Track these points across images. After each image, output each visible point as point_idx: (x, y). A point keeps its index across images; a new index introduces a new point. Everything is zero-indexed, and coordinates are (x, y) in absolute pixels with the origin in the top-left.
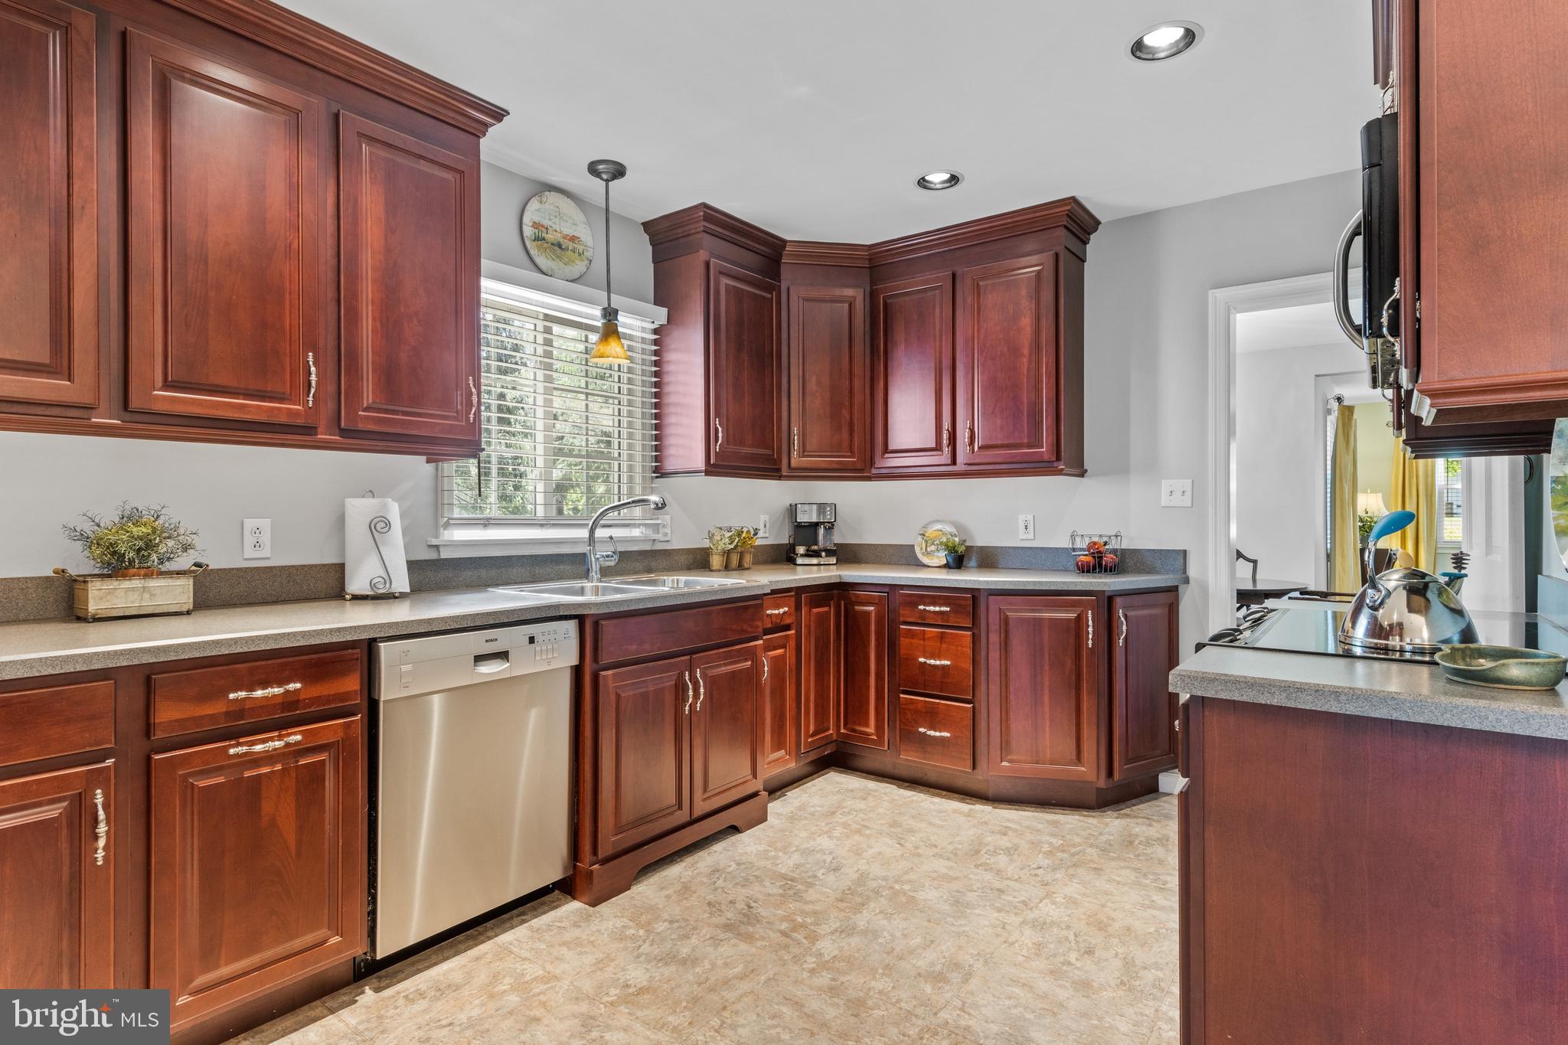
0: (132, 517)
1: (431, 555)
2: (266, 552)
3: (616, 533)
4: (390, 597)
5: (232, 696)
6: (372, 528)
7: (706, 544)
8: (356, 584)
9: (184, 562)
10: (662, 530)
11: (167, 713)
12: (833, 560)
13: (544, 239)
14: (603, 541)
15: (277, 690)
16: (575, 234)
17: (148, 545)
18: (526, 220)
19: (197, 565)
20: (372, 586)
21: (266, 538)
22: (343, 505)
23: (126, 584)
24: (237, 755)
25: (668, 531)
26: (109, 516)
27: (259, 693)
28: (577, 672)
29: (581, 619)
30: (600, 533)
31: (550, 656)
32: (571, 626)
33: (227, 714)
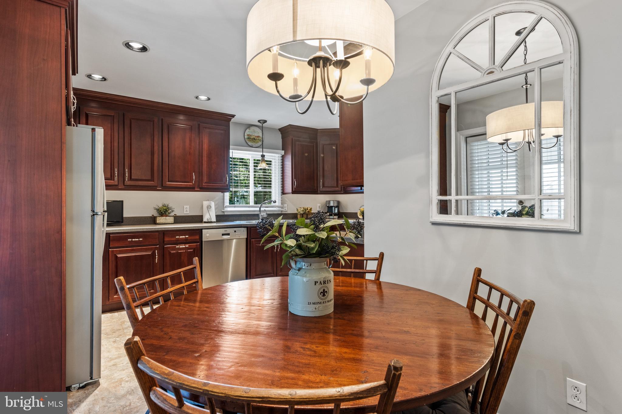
0: (164, 206)
1: (223, 214)
2: (188, 213)
3: (266, 209)
4: (211, 222)
5: (176, 237)
6: (207, 207)
7: (296, 212)
8: (205, 220)
9: (172, 214)
10: (284, 208)
11: (167, 239)
12: (336, 217)
13: (250, 138)
14: (263, 211)
15: (184, 237)
16: (259, 135)
17: (166, 211)
18: (245, 134)
19: (175, 215)
20: (208, 220)
21: (188, 210)
22: (203, 202)
23: (163, 218)
24: (177, 248)
25: (286, 208)
26: (160, 206)
27: (181, 237)
28: (247, 239)
29: (247, 227)
30: (262, 209)
31: (239, 235)
32: (245, 229)
33: (176, 240)
